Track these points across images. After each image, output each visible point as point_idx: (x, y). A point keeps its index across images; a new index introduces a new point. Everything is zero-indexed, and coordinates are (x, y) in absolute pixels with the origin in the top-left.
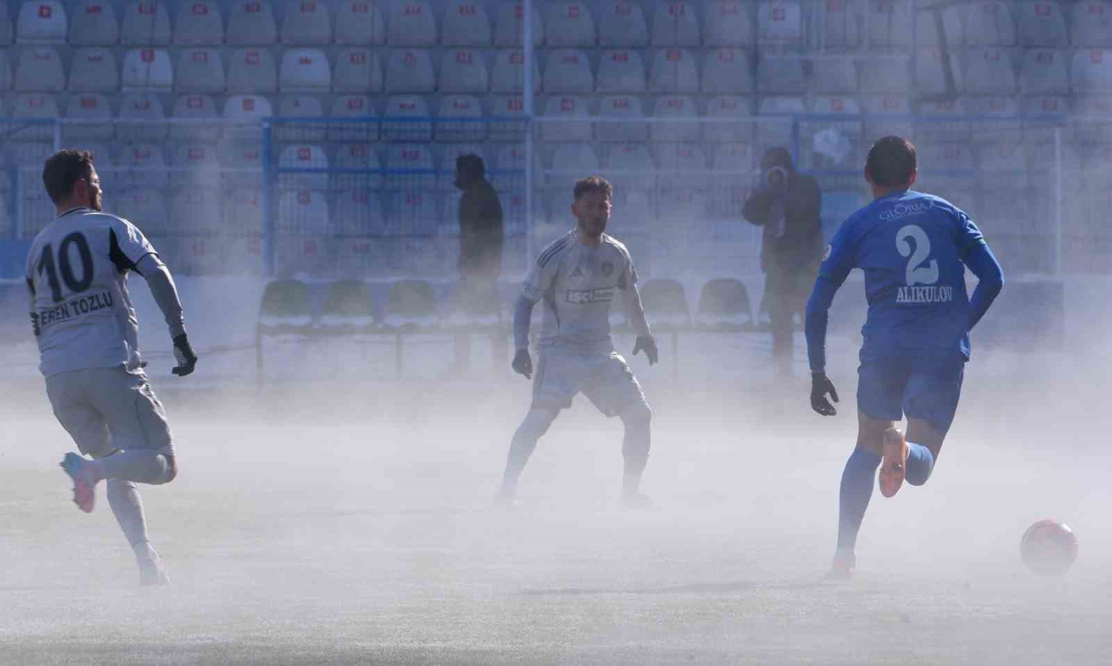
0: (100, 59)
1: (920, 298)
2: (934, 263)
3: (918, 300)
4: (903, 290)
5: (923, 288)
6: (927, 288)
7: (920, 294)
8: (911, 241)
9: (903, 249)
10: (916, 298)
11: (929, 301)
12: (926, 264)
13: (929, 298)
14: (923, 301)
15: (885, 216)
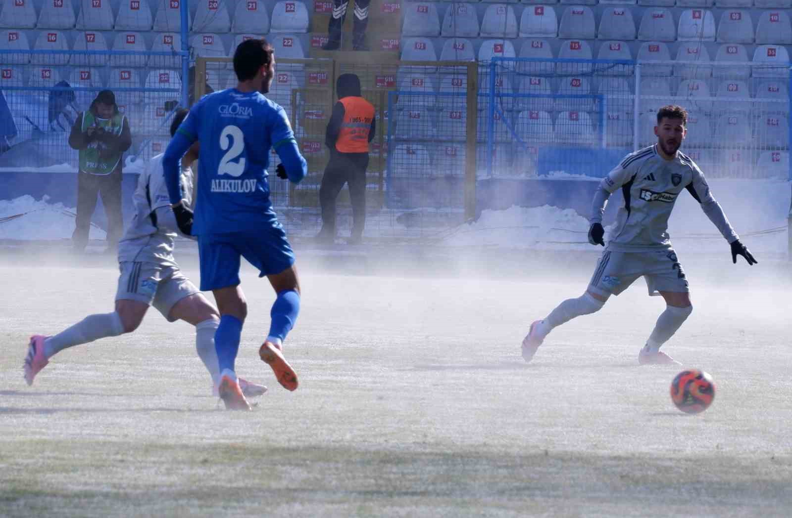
0: (662, 16)
1: (227, 189)
2: (243, 161)
3: (226, 191)
4: (216, 183)
5: (230, 181)
6: (233, 181)
7: (227, 186)
8: (230, 138)
9: (224, 143)
10: (224, 188)
11: (234, 191)
12: (236, 160)
13: (235, 189)
14: (229, 191)
15: (222, 109)
